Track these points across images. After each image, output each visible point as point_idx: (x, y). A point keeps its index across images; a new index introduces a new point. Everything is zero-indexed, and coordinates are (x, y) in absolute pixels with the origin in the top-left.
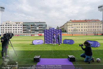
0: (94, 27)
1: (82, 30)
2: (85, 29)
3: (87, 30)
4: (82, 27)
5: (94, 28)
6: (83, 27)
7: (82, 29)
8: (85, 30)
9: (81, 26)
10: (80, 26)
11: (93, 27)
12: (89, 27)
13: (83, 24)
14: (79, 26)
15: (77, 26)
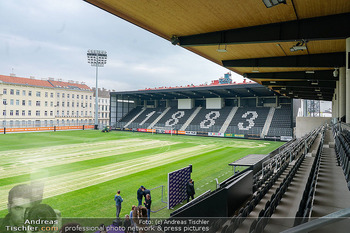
0: (75, 105)
1: (38, 113)
2: (49, 109)
3: (54, 114)
4: (38, 104)
5: (75, 109)
6: (42, 104)
7: (38, 108)
8: (49, 113)
9: (34, 98)
10: (30, 98)
11: (71, 104)
12: (61, 104)
13: (43, 92)
14: (27, 98)
15: (21, 98)
